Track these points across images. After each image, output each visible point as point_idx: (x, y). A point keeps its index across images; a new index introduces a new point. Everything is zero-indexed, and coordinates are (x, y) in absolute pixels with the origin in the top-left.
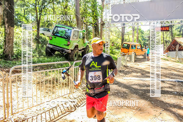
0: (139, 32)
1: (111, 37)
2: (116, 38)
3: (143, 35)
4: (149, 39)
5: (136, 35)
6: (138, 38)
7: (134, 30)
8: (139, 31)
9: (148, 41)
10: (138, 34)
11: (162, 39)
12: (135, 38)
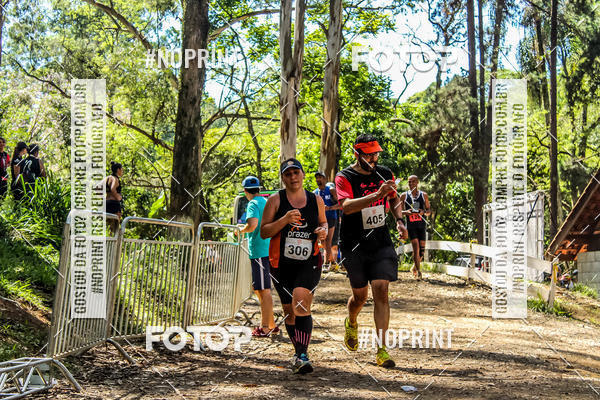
0: (342, 91)
3: (382, 124)
4: (433, 156)
5: (316, 116)
6: (333, 153)
8: (349, 85)
9: (421, 172)
10: (338, 113)
11: (546, 161)
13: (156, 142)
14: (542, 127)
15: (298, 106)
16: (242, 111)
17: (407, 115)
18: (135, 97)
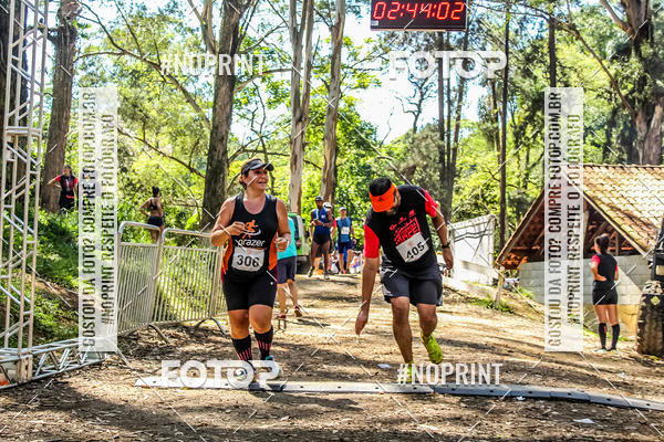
0: (339, 133)
1: (142, 164)
2: (172, 168)
3: (370, 160)
5: (318, 152)
6: (331, 182)
7: (301, 115)
8: (345, 127)
10: (336, 151)
12: (311, 177)
13: (192, 170)
14: (495, 166)
15: (304, 145)
16: (260, 148)
17: (390, 153)
18: (175, 136)
